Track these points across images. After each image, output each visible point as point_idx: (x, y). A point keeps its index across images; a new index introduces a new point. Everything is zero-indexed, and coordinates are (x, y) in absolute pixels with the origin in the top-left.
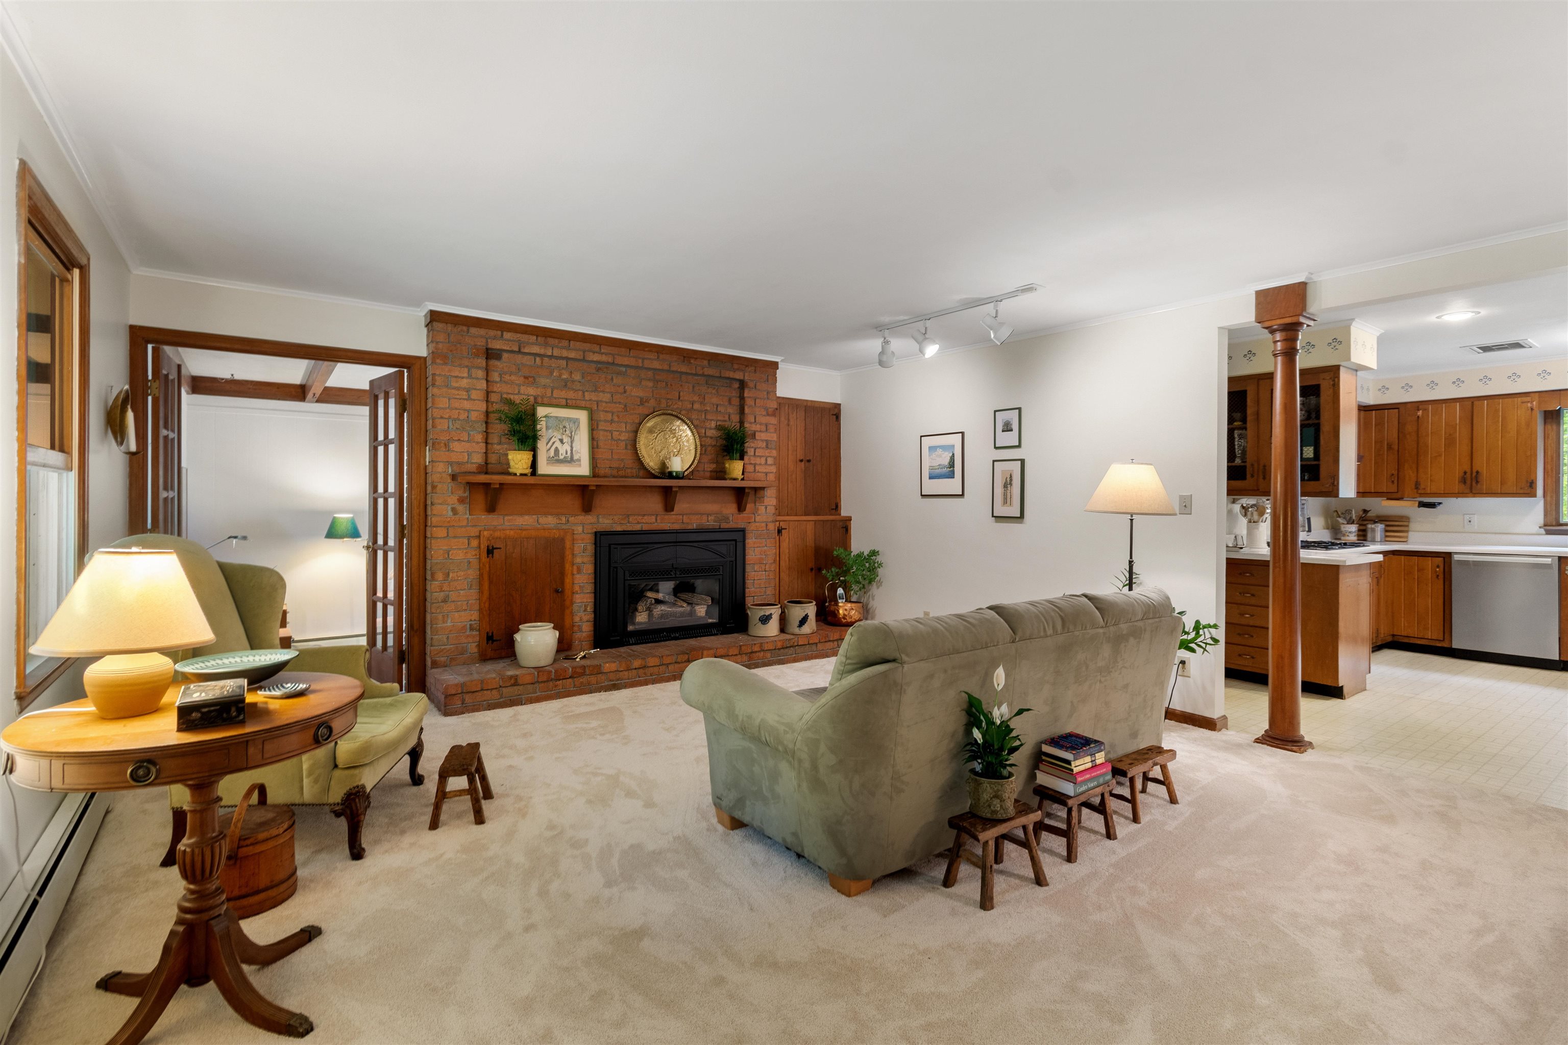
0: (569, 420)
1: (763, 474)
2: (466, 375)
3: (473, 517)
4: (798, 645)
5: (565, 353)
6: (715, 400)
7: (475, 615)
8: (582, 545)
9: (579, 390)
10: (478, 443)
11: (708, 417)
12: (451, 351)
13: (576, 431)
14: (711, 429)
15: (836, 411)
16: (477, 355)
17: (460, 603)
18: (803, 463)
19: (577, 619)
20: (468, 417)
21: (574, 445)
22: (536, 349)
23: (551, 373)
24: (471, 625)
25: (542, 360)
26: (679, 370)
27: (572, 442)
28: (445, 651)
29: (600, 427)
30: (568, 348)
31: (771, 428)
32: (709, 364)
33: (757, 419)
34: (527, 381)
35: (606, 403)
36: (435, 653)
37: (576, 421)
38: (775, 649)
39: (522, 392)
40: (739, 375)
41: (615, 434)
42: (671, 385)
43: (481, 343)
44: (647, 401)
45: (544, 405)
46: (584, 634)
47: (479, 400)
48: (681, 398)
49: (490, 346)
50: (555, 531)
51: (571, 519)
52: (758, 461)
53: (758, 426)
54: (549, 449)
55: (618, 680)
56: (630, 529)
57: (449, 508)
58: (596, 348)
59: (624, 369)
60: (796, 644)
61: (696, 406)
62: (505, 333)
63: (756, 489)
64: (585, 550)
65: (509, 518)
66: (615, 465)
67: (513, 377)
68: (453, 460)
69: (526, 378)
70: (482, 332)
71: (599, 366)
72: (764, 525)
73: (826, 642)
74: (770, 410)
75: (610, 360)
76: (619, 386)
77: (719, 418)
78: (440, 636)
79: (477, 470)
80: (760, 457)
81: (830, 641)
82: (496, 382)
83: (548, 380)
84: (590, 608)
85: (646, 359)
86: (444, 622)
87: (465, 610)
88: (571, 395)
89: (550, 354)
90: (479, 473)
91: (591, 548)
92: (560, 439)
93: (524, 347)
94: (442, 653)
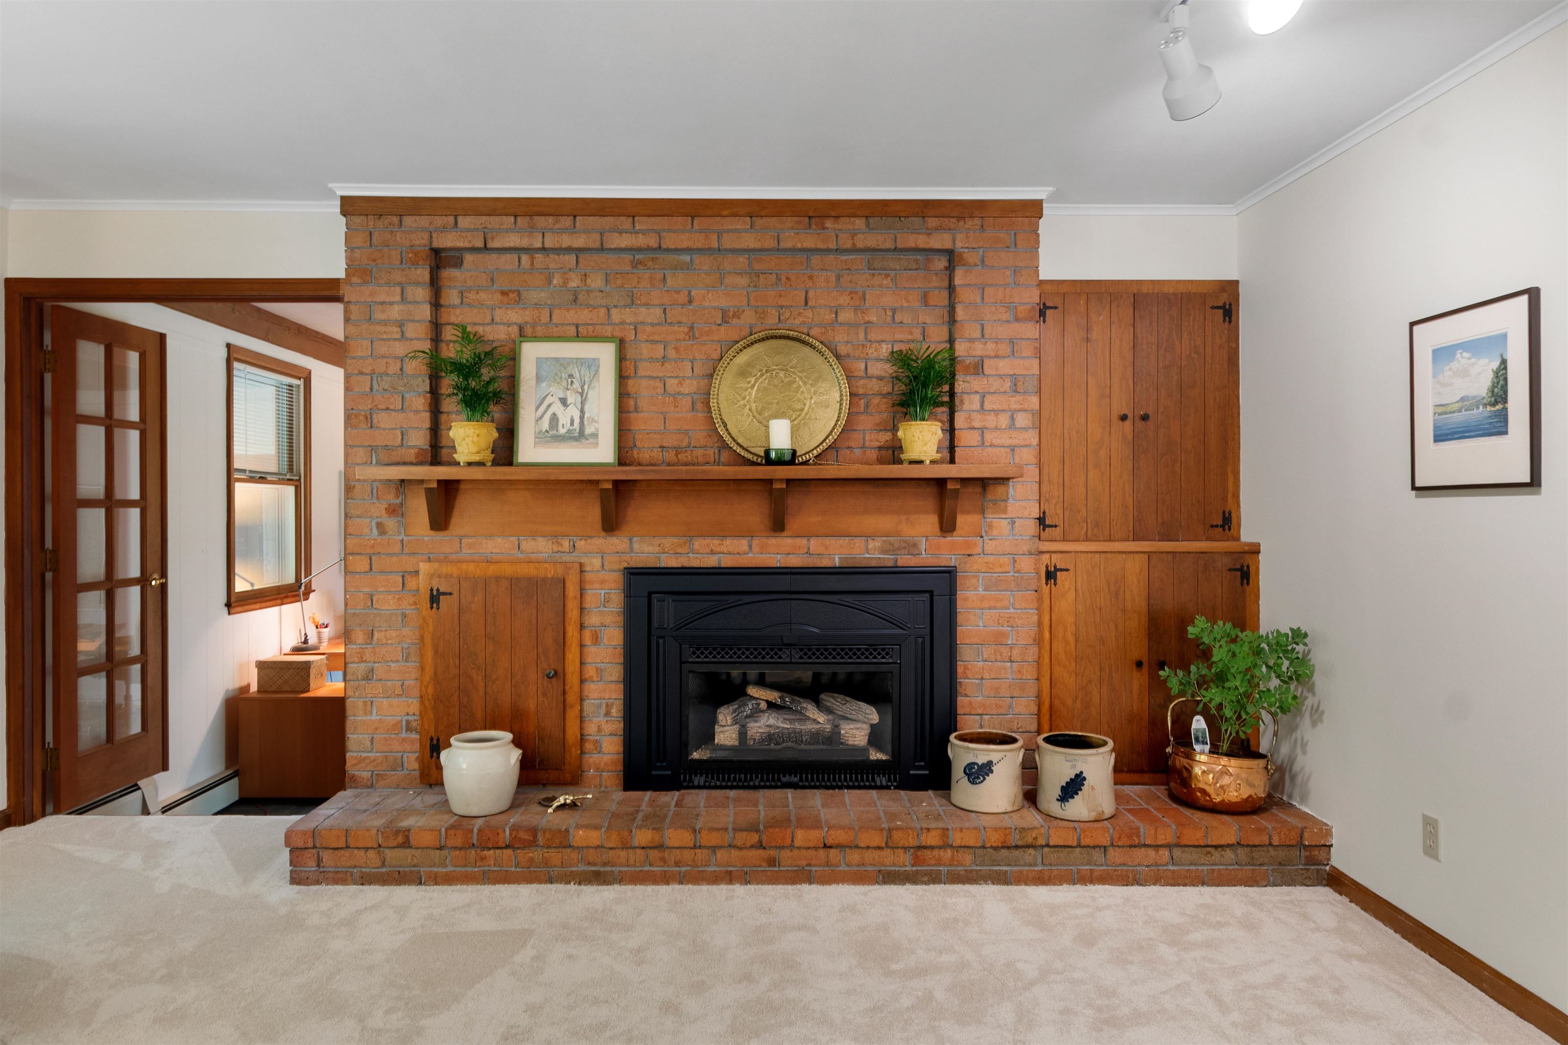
0: (580, 362)
1: (1003, 450)
2: (398, 298)
3: (410, 538)
4: (1048, 846)
5: (567, 241)
6: (889, 300)
7: (414, 706)
8: (603, 592)
9: (601, 306)
10: (417, 412)
11: (873, 336)
12: (374, 260)
13: (591, 381)
14: (878, 360)
15: (1223, 299)
16: (415, 263)
17: (390, 683)
18: (1128, 423)
19: (591, 728)
20: (401, 370)
21: (586, 408)
22: (513, 240)
23: (549, 281)
24: (408, 722)
25: (532, 258)
26: (799, 246)
27: (583, 403)
28: (368, 761)
29: (641, 373)
30: (573, 230)
31: (1027, 350)
32: (868, 225)
33: (987, 332)
34: (505, 299)
35: (653, 325)
36: (354, 762)
37: (592, 365)
38: (984, 847)
39: (497, 319)
40: (940, 241)
41: (672, 384)
42: (787, 278)
43: (421, 241)
44: (737, 315)
45: (535, 338)
46: (606, 758)
47: (419, 339)
48: (810, 304)
49: (435, 245)
50: (546, 565)
51: (581, 544)
52: (991, 421)
53: (991, 346)
54: (541, 418)
55: (605, 864)
56: (695, 564)
57: (374, 523)
58: (626, 222)
59: (687, 258)
60: (1042, 841)
61: (844, 316)
62: (460, 219)
63: (983, 484)
64: (607, 601)
65: (470, 541)
66: (671, 441)
67: (483, 296)
68: (379, 443)
69: (504, 293)
70: (424, 221)
71: (637, 257)
72: (1005, 559)
73: (1131, 846)
74: (1021, 308)
75: (653, 242)
76: (678, 292)
77: (899, 337)
78: (361, 736)
79: (417, 457)
80: (996, 412)
81: (1145, 845)
82: (454, 307)
83: (543, 295)
84: (617, 711)
85: (729, 231)
86: (365, 714)
87: (399, 696)
88: (584, 316)
89: (539, 245)
90: (420, 463)
91: (617, 599)
92: (560, 399)
93: (493, 238)
94: (363, 765)
